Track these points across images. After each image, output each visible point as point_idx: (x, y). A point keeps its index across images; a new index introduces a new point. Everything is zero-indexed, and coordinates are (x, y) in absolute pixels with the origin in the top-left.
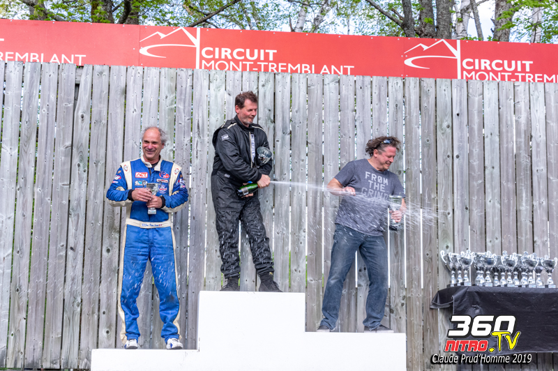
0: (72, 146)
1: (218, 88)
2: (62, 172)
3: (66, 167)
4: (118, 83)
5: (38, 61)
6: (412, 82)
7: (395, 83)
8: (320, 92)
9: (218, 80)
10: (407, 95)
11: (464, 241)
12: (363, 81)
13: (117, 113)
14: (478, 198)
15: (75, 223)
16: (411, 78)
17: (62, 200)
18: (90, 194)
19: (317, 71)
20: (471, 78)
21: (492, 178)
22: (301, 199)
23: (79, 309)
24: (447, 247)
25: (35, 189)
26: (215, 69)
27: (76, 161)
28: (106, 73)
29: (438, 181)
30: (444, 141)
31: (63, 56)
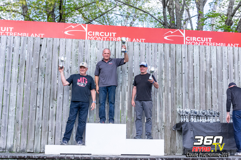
0: (39, 68)
1: (94, 47)
2: (35, 78)
3: (36, 76)
4: (56, 44)
5: (26, 36)
6: (167, 45)
7: (161, 45)
8: (132, 48)
9: (94, 44)
10: (165, 50)
11: (186, 105)
12: (149, 45)
13: (55, 56)
14: (191, 89)
15: (39, 97)
16: (167, 44)
17: (35, 89)
18: (45, 86)
19: (131, 41)
20: (189, 44)
21: (197, 81)
22: (125, 89)
23: (41, 130)
24: (180, 107)
25: (25, 84)
26: (93, 39)
27: (40, 74)
28: (52, 41)
29: (177, 83)
30: (179, 68)
31: (36, 34)
